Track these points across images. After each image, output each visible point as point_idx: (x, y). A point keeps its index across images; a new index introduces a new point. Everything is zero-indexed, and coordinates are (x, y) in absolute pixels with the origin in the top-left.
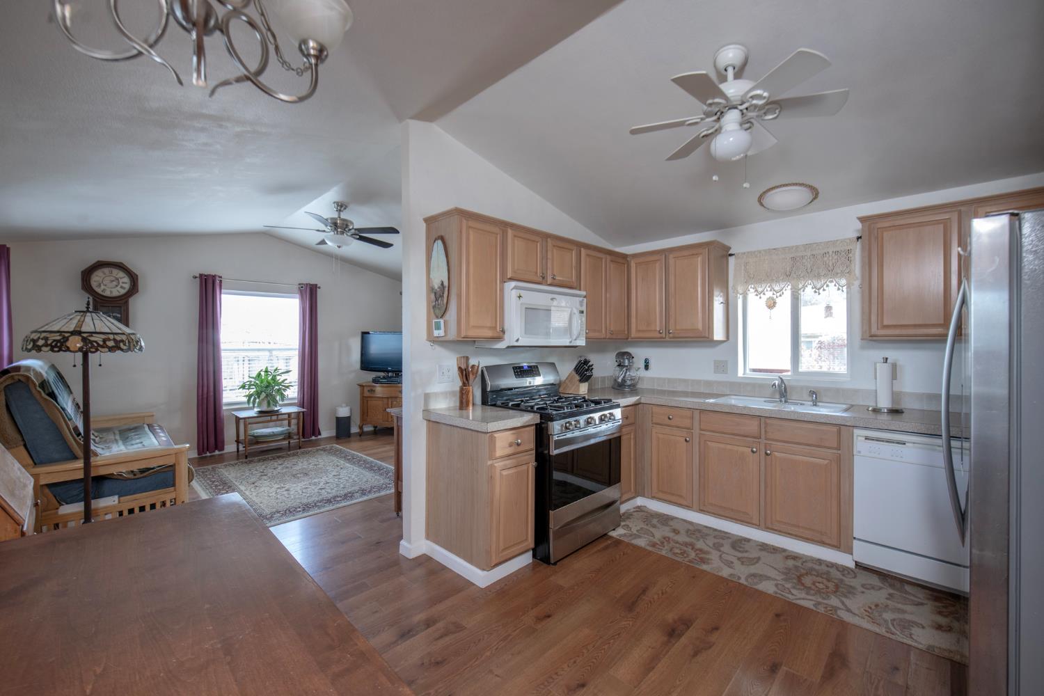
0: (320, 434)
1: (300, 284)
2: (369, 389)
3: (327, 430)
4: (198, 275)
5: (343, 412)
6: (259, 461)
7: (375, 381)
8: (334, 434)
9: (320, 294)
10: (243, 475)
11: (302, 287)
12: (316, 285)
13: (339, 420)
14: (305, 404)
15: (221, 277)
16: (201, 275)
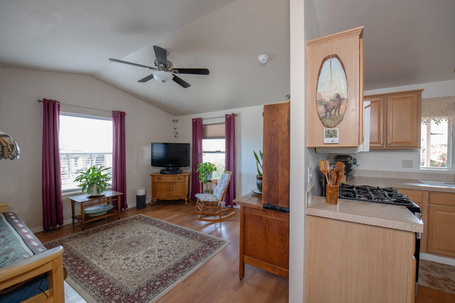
0: (127, 207)
1: (113, 111)
2: (158, 177)
3: (131, 203)
4: (42, 100)
5: (141, 193)
6: (94, 232)
7: (162, 172)
8: (136, 206)
9: (127, 118)
10: (88, 247)
11: (115, 113)
12: (124, 112)
13: (138, 197)
14: (118, 189)
15: (59, 103)
16: (45, 100)
